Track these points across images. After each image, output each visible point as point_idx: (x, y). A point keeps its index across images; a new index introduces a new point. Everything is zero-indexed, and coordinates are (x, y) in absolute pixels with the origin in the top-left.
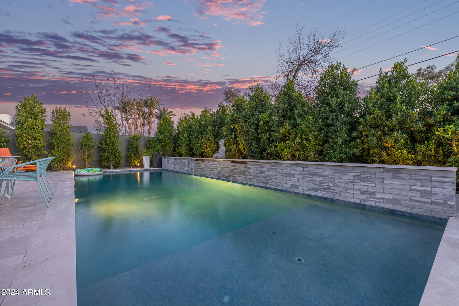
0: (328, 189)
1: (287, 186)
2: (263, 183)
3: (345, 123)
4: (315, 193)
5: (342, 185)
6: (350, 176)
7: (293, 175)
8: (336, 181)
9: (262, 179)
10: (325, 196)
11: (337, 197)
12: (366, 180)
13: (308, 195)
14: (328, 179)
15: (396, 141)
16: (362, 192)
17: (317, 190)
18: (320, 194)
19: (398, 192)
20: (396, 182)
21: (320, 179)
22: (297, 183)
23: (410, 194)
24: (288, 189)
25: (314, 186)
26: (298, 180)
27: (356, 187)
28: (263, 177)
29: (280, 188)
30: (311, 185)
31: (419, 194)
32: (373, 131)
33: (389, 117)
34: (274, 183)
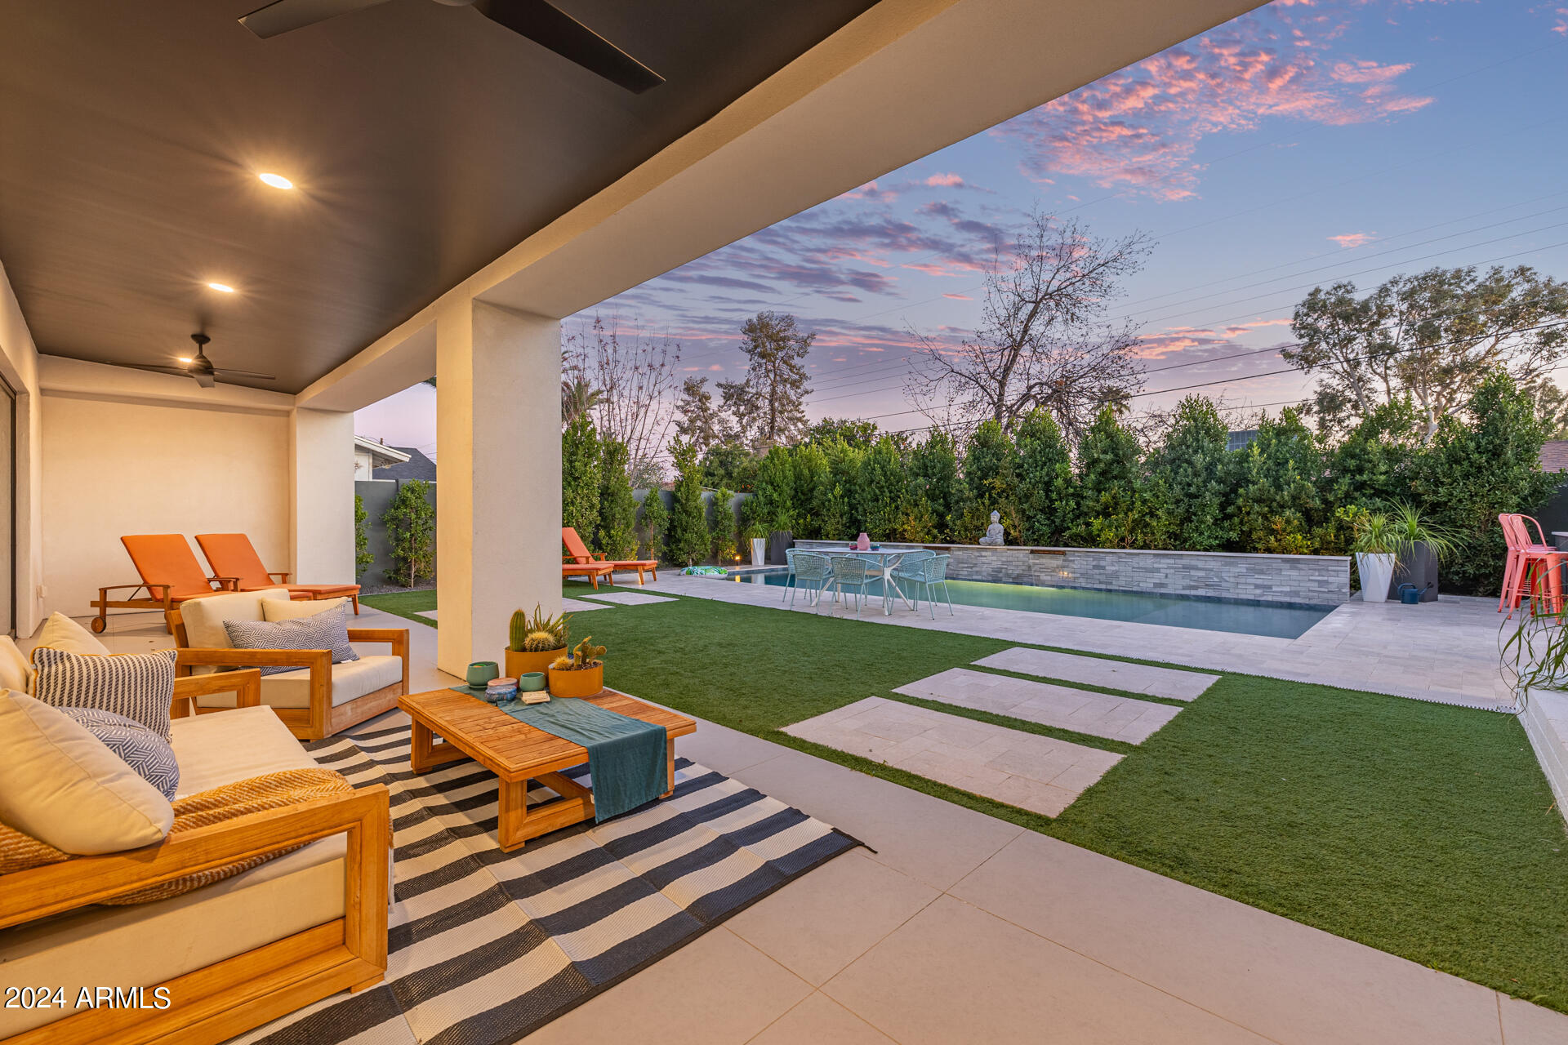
0: (1212, 585)
1: (1147, 585)
2: (1100, 583)
3: (1217, 494)
4: (1193, 592)
5: (1232, 580)
6: (1242, 568)
7: (1158, 570)
8: (1223, 575)
9: (1098, 577)
10: (1208, 595)
11: (1225, 595)
12: (1262, 572)
13: (1181, 595)
14: (1212, 573)
15: (1288, 522)
16: (1257, 586)
17: (1196, 588)
18: (1201, 592)
19: (1296, 584)
20: (1294, 573)
21: (1202, 574)
22: (1164, 581)
23: (1309, 584)
24: (1148, 590)
25: (1192, 583)
26: (1166, 577)
27: (1250, 580)
28: (1100, 574)
29: (1135, 589)
30: (1187, 582)
31: (1316, 584)
32: (1256, 507)
33: (1279, 488)
34: (1124, 583)
